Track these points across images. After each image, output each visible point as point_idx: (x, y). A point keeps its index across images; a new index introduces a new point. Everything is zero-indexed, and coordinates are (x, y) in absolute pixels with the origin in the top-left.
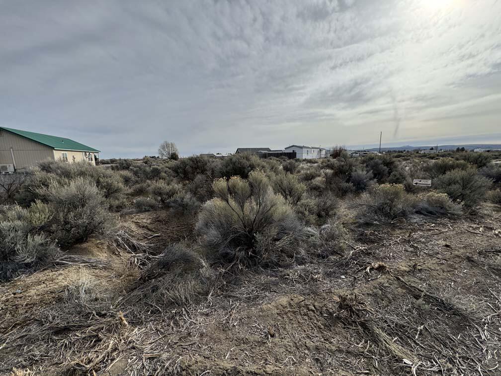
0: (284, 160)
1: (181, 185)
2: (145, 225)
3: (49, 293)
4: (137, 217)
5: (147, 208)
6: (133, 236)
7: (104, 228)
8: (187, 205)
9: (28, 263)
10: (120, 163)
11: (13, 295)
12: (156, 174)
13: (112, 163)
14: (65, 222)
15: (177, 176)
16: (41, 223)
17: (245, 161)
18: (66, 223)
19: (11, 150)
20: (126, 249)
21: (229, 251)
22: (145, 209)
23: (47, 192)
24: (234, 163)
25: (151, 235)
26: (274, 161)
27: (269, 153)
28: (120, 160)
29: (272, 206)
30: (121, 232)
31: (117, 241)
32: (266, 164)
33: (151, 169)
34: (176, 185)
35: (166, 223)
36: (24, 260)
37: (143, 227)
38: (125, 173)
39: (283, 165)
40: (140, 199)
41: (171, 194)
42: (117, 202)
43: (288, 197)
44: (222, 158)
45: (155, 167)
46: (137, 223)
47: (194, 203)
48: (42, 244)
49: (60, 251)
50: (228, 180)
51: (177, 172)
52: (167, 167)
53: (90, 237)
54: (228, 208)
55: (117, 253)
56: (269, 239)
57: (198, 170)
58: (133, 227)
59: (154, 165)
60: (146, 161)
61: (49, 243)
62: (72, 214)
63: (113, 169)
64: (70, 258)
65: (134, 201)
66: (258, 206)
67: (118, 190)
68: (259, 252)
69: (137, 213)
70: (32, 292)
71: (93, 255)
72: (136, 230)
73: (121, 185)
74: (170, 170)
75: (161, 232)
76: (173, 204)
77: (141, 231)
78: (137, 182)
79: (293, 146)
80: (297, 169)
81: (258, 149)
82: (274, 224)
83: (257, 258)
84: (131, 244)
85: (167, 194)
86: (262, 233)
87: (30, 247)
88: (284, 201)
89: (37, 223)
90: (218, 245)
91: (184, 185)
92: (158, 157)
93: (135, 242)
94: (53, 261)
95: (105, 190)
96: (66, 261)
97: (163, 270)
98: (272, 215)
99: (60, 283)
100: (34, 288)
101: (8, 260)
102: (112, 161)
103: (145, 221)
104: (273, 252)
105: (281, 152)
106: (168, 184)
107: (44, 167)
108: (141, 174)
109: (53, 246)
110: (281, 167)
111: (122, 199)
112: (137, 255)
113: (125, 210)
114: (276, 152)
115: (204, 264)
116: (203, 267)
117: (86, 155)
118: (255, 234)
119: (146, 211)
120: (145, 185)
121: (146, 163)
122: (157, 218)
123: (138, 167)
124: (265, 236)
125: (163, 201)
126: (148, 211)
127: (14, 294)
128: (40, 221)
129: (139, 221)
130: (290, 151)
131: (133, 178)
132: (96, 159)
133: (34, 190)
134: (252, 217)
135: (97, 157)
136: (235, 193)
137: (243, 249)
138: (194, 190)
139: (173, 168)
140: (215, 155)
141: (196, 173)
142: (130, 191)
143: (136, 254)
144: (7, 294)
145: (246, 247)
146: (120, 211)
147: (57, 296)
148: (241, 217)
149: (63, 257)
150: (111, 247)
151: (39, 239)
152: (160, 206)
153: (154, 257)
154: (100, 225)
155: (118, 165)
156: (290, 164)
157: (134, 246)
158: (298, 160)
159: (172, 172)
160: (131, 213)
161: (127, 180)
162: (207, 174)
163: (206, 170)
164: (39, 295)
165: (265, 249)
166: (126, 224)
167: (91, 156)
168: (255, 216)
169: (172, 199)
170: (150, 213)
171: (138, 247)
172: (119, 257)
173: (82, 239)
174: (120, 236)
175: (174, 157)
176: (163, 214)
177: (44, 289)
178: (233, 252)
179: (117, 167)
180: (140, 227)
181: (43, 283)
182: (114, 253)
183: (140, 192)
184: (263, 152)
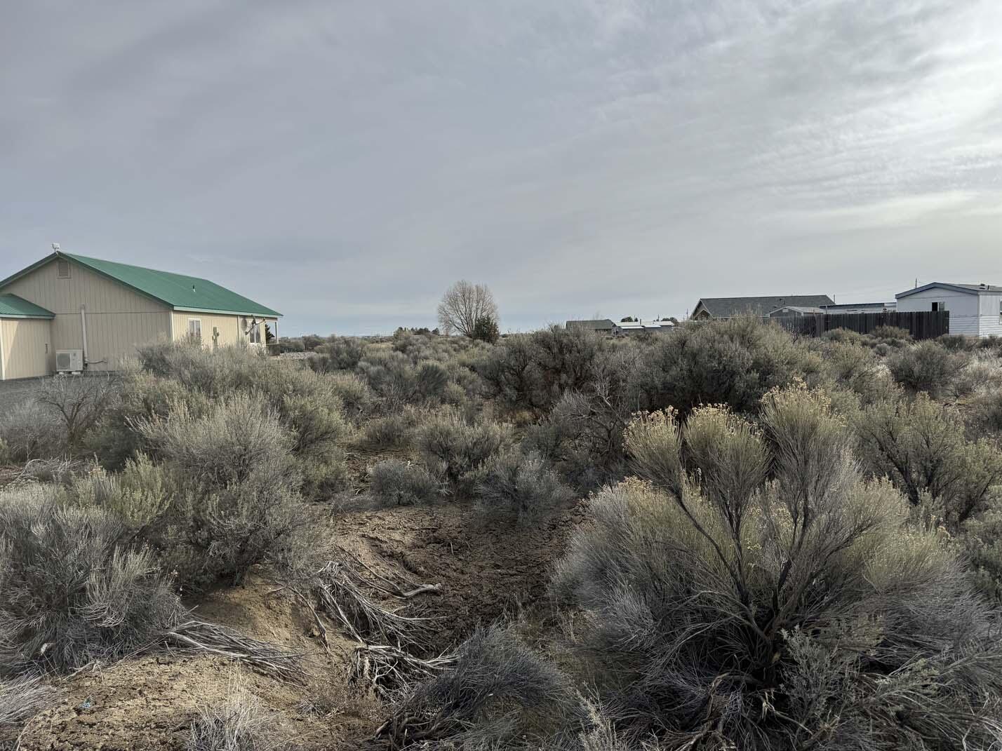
0: (893, 343)
1: (508, 427)
2: (399, 550)
3: (153, 726)
4: (377, 521)
5: (407, 496)
6: (362, 584)
7: (290, 550)
8: (528, 494)
9: (108, 630)
10: (331, 350)
11: (75, 715)
12: (431, 386)
13: (307, 349)
14: (195, 520)
15: (495, 396)
16: (144, 517)
17: (736, 346)
18: (199, 524)
19: (83, 312)
20: (341, 624)
21: (681, 683)
22: (400, 497)
23: (163, 433)
24: (694, 356)
25: (415, 588)
26: (852, 346)
27: (827, 317)
28: (333, 339)
29: (860, 529)
30: (330, 566)
31: (317, 593)
32: (820, 360)
33: (419, 368)
34: (495, 427)
35: (461, 548)
36: (101, 619)
37: (392, 556)
38: (348, 380)
39: (891, 365)
40: (387, 463)
41: (479, 453)
42: (324, 471)
43: (925, 495)
44: (644, 335)
45: (431, 362)
46: (374, 542)
47: (551, 489)
48: (140, 580)
49: (180, 606)
50: (681, 419)
51: (497, 383)
52: (463, 364)
53: (251, 573)
54: (679, 518)
55: (317, 633)
56: (848, 660)
57: (564, 376)
58: (365, 553)
59: (426, 358)
60: (402, 343)
61: (156, 576)
62: (215, 499)
63: (314, 365)
64: (202, 628)
65: (370, 470)
66: (801, 520)
67: (327, 434)
68: (805, 705)
69: (377, 509)
70: (116, 715)
71: (254, 628)
72: (371, 563)
73: (337, 418)
74: (475, 375)
75: (444, 580)
76: (482, 488)
77: (385, 570)
78: (377, 409)
79: (933, 287)
80: (956, 380)
81: (780, 299)
82: (869, 603)
83: (795, 727)
84: (355, 610)
85: (467, 453)
86: (816, 632)
87: (117, 583)
88: (907, 512)
89: (136, 519)
90: (642, 655)
91: (520, 425)
92: (436, 332)
93: (367, 603)
94: (161, 633)
95: (294, 433)
96: (193, 637)
97: (457, 714)
98: (859, 563)
99: (177, 702)
100: (120, 703)
101: (70, 614)
102: (311, 344)
103: (397, 536)
104: (864, 714)
105: (880, 311)
106: (471, 421)
107: (150, 360)
108: (389, 384)
109: (164, 589)
110: (882, 370)
111: (337, 462)
112: (371, 647)
113: (344, 498)
114: (859, 311)
115: (596, 719)
116: (591, 728)
117: (245, 324)
118: (785, 633)
119: (401, 503)
120: (398, 419)
121: (403, 349)
122: (434, 531)
123: (380, 362)
124: (828, 647)
125: (452, 474)
126: (409, 504)
127: (79, 712)
128: (141, 513)
129: (380, 536)
130: (922, 305)
131: (368, 397)
132: (269, 336)
133: (136, 426)
134: (773, 564)
135: (272, 331)
136: (709, 467)
137: (737, 683)
138: (551, 442)
139: (485, 368)
140: (619, 323)
141: (556, 388)
142: (359, 436)
143: (368, 643)
144: (63, 708)
145: (745, 678)
146: (329, 498)
147: (171, 741)
148: (730, 557)
149: (185, 625)
150: (304, 612)
151: (137, 563)
152: (443, 491)
153: (421, 662)
154: (280, 539)
155: (327, 355)
156: (920, 357)
157: (362, 615)
158: (957, 344)
159: (480, 381)
160: (359, 508)
161: (350, 403)
162: (594, 390)
163: (591, 377)
164: (129, 727)
165: (830, 700)
166: (344, 543)
167: (259, 328)
168: (784, 560)
169: (482, 470)
170: (412, 512)
171: (375, 623)
172: (320, 645)
173: (231, 575)
174: (325, 577)
175: (484, 331)
176: (451, 519)
177: (143, 713)
178: (700, 692)
179: (324, 361)
180: (382, 554)
181: (140, 692)
182: (308, 632)
183: (385, 442)
184: (803, 310)
